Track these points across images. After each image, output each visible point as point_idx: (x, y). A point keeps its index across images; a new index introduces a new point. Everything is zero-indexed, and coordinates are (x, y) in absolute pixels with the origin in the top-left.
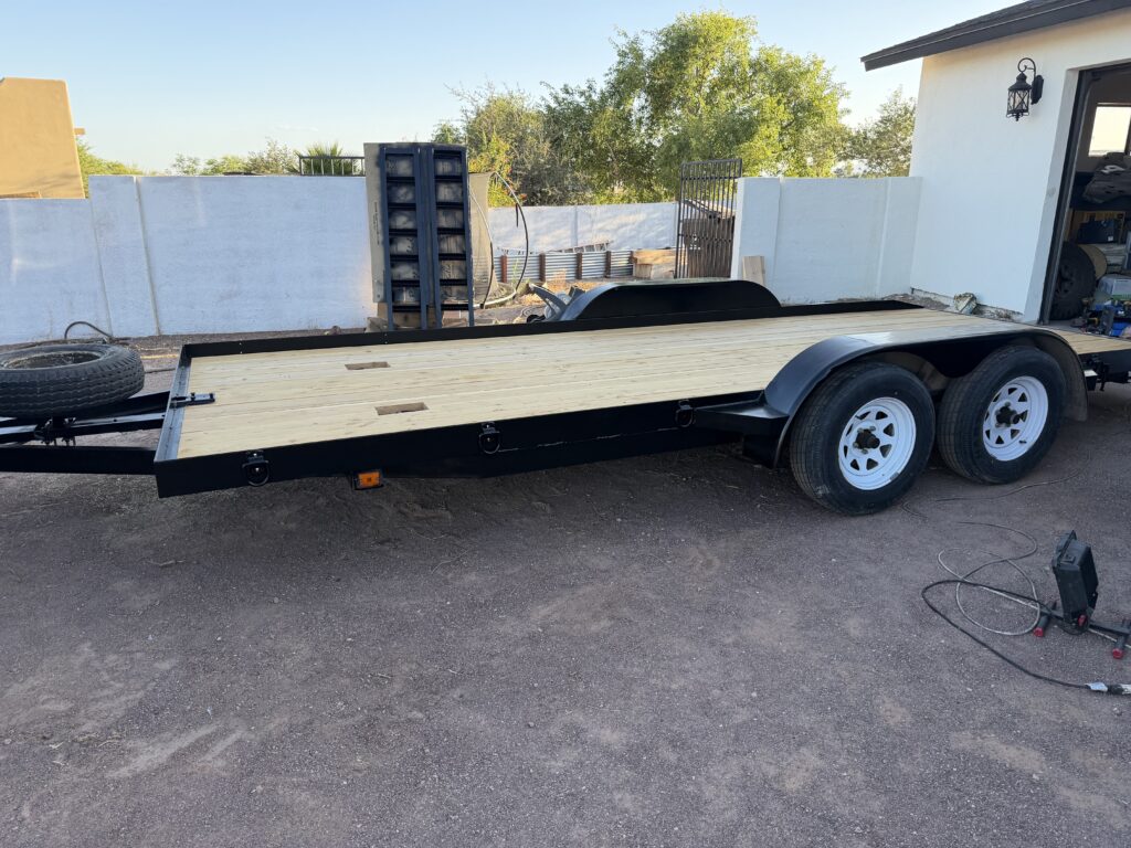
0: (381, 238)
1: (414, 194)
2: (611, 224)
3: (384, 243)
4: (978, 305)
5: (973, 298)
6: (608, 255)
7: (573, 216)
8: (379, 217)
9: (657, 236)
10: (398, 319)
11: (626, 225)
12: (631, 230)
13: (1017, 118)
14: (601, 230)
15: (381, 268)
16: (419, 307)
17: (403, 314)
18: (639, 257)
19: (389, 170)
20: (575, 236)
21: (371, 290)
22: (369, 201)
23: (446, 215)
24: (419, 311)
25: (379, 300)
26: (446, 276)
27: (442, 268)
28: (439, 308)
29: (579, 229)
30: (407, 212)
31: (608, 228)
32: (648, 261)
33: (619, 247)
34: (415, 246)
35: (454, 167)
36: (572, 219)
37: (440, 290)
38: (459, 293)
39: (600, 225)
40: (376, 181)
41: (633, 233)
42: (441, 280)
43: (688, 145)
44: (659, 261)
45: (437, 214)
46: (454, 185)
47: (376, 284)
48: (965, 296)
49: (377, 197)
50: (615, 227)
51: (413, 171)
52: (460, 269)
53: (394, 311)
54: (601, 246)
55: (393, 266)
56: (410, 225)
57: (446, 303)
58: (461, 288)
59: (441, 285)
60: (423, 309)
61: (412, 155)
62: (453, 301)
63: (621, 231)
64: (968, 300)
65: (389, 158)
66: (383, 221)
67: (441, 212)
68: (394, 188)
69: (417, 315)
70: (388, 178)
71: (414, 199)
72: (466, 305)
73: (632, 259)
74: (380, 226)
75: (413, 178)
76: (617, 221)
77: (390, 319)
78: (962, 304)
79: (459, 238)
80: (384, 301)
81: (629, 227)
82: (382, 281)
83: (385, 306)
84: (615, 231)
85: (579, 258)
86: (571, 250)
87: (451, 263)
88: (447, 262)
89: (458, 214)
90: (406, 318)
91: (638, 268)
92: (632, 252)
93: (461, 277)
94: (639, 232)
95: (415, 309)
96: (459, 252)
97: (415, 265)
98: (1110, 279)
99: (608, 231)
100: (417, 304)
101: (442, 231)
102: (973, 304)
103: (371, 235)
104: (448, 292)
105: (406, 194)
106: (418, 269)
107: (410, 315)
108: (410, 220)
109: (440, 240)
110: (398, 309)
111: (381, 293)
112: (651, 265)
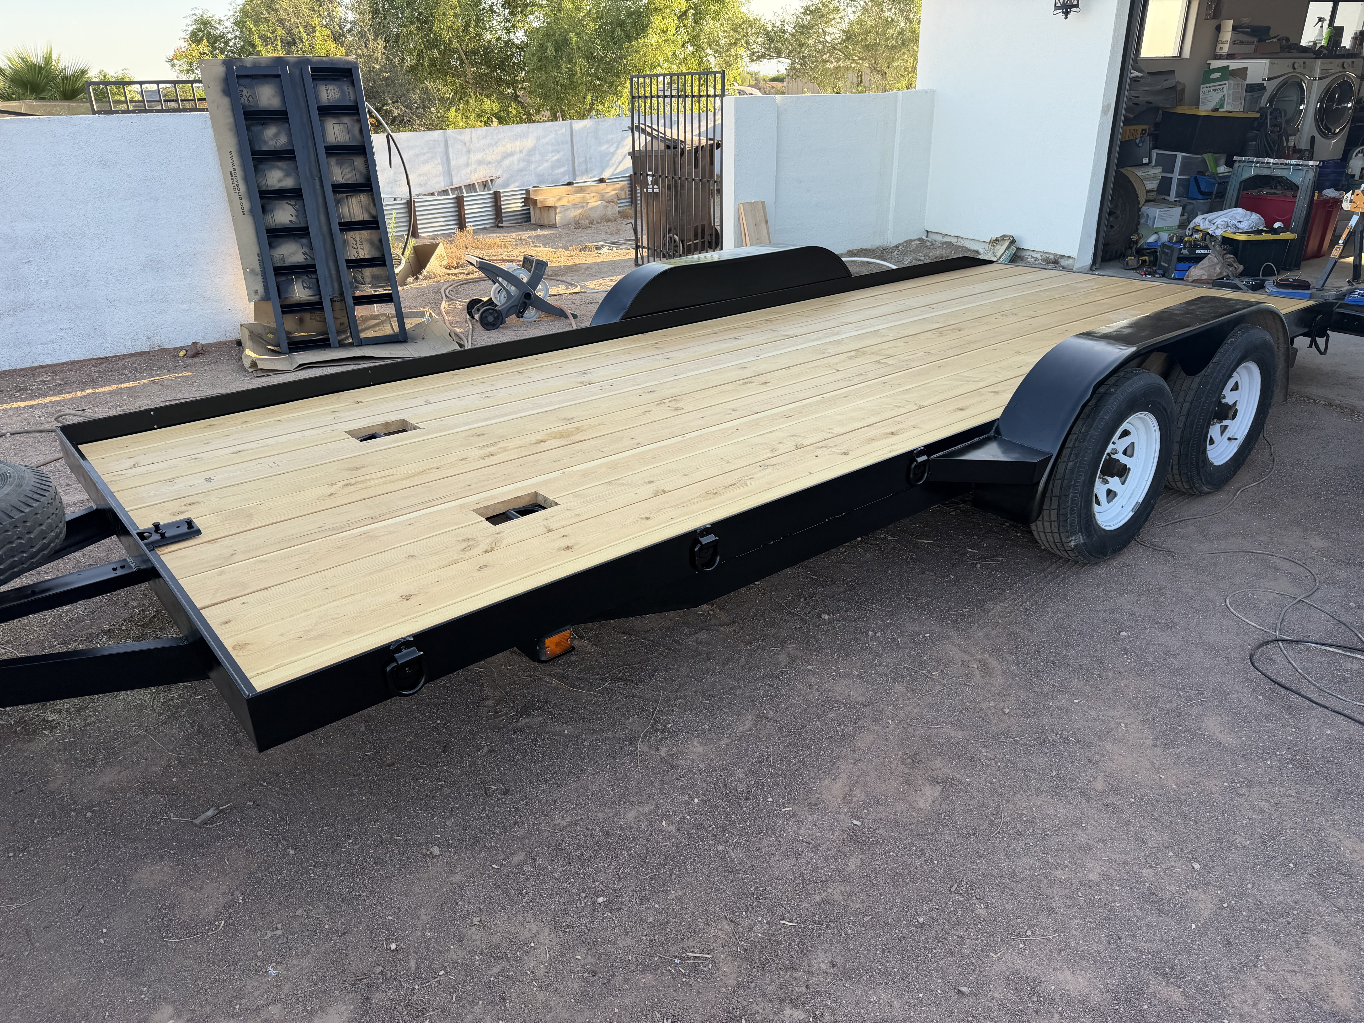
0: (247, 205)
1: (289, 134)
2: (493, 155)
3: (252, 211)
4: (1018, 249)
5: (1013, 242)
6: (496, 196)
7: (442, 144)
8: (239, 173)
9: (553, 167)
10: (290, 323)
11: (512, 154)
12: (519, 161)
13: (1066, 14)
14: (480, 163)
15: (254, 249)
16: (320, 303)
17: (297, 316)
18: (539, 198)
19: (244, 100)
20: (448, 173)
21: (243, 283)
22: (219, 148)
23: (339, 164)
24: (322, 309)
25: (257, 297)
26: (352, 254)
27: (345, 243)
28: (350, 301)
29: (453, 163)
30: (280, 164)
31: (489, 158)
32: (550, 203)
33: (506, 185)
34: (302, 212)
35: (343, 93)
36: (441, 149)
37: (348, 275)
38: (374, 277)
39: (479, 156)
40: (226, 118)
41: (522, 165)
42: (348, 261)
43: (566, 42)
44: (564, 202)
45: (329, 164)
46: (346, 120)
47: (249, 274)
48: (1003, 238)
49: (231, 142)
50: (499, 158)
51: (284, 100)
52: (371, 243)
53: (283, 313)
54: (485, 185)
55: (271, 246)
56: (289, 183)
57: (358, 293)
58: (376, 271)
59: (349, 268)
60: (327, 304)
61: (279, 76)
62: (369, 290)
63: (507, 162)
64: (1007, 243)
65: (242, 81)
66: (246, 179)
67: (333, 161)
68: (256, 129)
69: (317, 315)
70: (246, 113)
71: (290, 141)
72: (390, 295)
73: (528, 200)
74: (242, 188)
75: (285, 112)
76: (500, 149)
77: (280, 324)
78: (1001, 249)
79: (363, 198)
80: (266, 297)
81: (516, 157)
82: (258, 269)
83: (268, 306)
84: (499, 162)
85: (459, 202)
86: (445, 192)
87: (357, 235)
88: (351, 234)
89: (359, 162)
90: (301, 321)
91: (538, 211)
92: (528, 192)
93: (375, 254)
94: (529, 162)
95: (315, 307)
96: (366, 217)
97: (304, 241)
98: (1152, 209)
99: (489, 163)
100: (314, 298)
101: (339, 188)
102: (1013, 249)
103: (231, 202)
104: (359, 277)
105: (276, 135)
106: (311, 247)
107: (308, 317)
108: (287, 175)
109: (338, 202)
110: (289, 308)
111: (260, 288)
112: (554, 208)
